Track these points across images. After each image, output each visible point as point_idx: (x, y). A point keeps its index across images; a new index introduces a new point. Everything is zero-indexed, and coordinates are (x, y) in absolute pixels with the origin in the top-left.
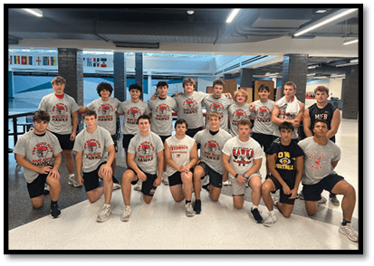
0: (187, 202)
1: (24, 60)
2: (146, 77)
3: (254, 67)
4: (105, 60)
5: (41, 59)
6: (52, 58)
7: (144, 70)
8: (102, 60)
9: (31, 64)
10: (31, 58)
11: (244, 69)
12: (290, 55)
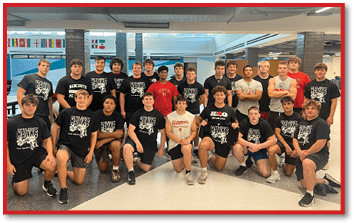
0: (187, 172)
1: (23, 42)
3: (260, 46)
4: (104, 41)
5: (39, 41)
6: (50, 40)
7: (144, 51)
8: (101, 41)
9: (29, 46)
10: (29, 40)
11: (249, 49)
12: (305, 33)
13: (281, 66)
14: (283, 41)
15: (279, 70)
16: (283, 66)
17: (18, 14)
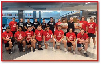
2: (41, 18)
4: (31, 14)
5: (14, 14)
6: (17, 14)
11: (68, 15)
12: (82, 10)
13: (77, 20)
14: (77, 13)
15: (77, 21)
16: (78, 20)
17: (5, 6)
